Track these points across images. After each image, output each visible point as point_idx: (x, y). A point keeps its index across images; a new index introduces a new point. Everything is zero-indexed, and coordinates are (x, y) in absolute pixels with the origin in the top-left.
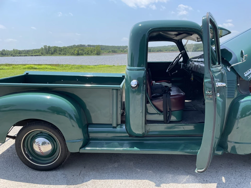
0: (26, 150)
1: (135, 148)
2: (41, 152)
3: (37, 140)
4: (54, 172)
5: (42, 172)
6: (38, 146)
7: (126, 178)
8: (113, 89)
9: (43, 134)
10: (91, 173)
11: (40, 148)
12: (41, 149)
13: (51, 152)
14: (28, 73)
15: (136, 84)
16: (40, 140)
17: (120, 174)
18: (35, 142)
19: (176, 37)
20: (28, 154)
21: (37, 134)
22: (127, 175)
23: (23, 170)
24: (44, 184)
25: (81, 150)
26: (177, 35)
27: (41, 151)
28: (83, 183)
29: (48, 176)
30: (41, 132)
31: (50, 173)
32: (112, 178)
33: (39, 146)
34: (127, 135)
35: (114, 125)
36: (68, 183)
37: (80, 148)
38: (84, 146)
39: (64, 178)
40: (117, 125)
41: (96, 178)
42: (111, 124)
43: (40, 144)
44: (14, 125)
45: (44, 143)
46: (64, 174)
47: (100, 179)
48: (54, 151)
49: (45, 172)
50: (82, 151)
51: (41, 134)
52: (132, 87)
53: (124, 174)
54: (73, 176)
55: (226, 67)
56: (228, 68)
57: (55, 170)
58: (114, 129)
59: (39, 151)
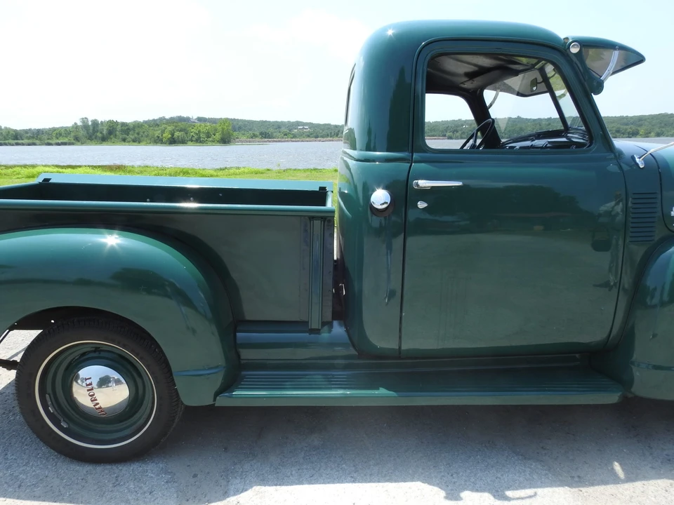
0: (50, 403)
1: (382, 391)
2: (97, 407)
3: (84, 372)
4: (135, 468)
5: (99, 468)
6: (88, 390)
7: (352, 477)
8: (312, 218)
9: (103, 354)
10: (247, 466)
11: (94, 395)
12: (96, 400)
13: (126, 408)
14: (50, 179)
15: (386, 203)
16: (92, 372)
17: (333, 466)
18: (77, 377)
19: (470, 82)
20: (56, 413)
21: (84, 354)
22: (353, 469)
23: (41, 462)
25: (218, 398)
26: (472, 76)
27: (98, 404)
28: (228, 499)
29: (119, 479)
30: (97, 349)
31: (125, 468)
32: (312, 480)
33: (92, 389)
34: (353, 352)
35: (316, 323)
37: (217, 394)
38: (229, 385)
39: (169, 484)
40: (324, 324)
41: (264, 481)
42: (305, 323)
43: (95, 385)
44: (12, 328)
45: (104, 382)
46: (166, 472)
47: (276, 485)
48: (135, 403)
49: (108, 467)
50: (222, 401)
51: (97, 354)
52: (375, 211)
53: (346, 468)
54: (195, 476)
55: (633, 158)
56: (637, 160)
57: (138, 461)
58: (312, 335)
59: (91, 405)
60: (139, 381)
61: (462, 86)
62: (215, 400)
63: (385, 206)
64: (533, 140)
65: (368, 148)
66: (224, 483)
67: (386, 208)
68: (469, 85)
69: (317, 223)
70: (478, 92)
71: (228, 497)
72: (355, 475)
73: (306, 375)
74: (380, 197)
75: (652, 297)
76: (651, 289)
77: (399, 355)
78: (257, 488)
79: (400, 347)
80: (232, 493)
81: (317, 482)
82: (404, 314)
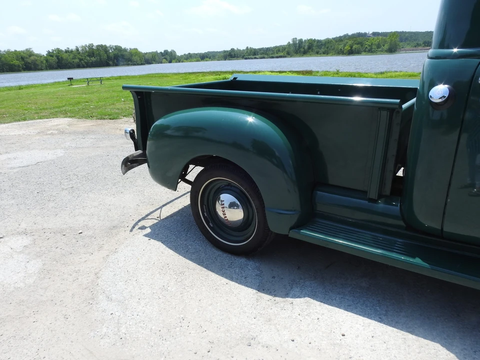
0: (205, 210)
1: (418, 261)
2: (226, 219)
3: (223, 197)
4: (242, 260)
5: (225, 255)
6: (222, 208)
7: (380, 318)
8: (380, 109)
9: (233, 188)
10: (308, 283)
11: (224, 211)
12: (226, 215)
13: (242, 224)
14: (237, 78)
15: (444, 97)
16: (226, 198)
17: (369, 305)
18: (219, 198)
20: (208, 217)
21: (224, 186)
22: (384, 313)
24: (222, 275)
25: (291, 231)
27: (226, 217)
28: (287, 299)
29: (233, 264)
30: (229, 184)
31: (237, 259)
32: (348, 308)
33: (224, 208)
34: (402, 223)
35: (373, 194)
36: (261, 288)
37: (291, 229)
38: (299, 226)
39: (257, 277)
40: (380, 196)
41: (314, 296)
42: (365, 192)
45: (232, 205)
46: (258, 270)
47: (321, 302)
48: (246, 224)
49: (230, 256)
50: (293, 234)
51: (229, 187)
52: (432, 105)
53: (378, 310)
54: (274, 277)
57: (246, 258)
58: (370, 204)
59: (223, 216)
62: (288, 233)
63: (442, 100)
66: (289, 288)
67: (443, 102)
69: (384, 114)
71: (288, 297)
72: (384, 318)
73: (360, 232)
77: (440, 235)
78: (307, 299)
79: (442, 229)
80: (291, 295)
81: (351, 311)
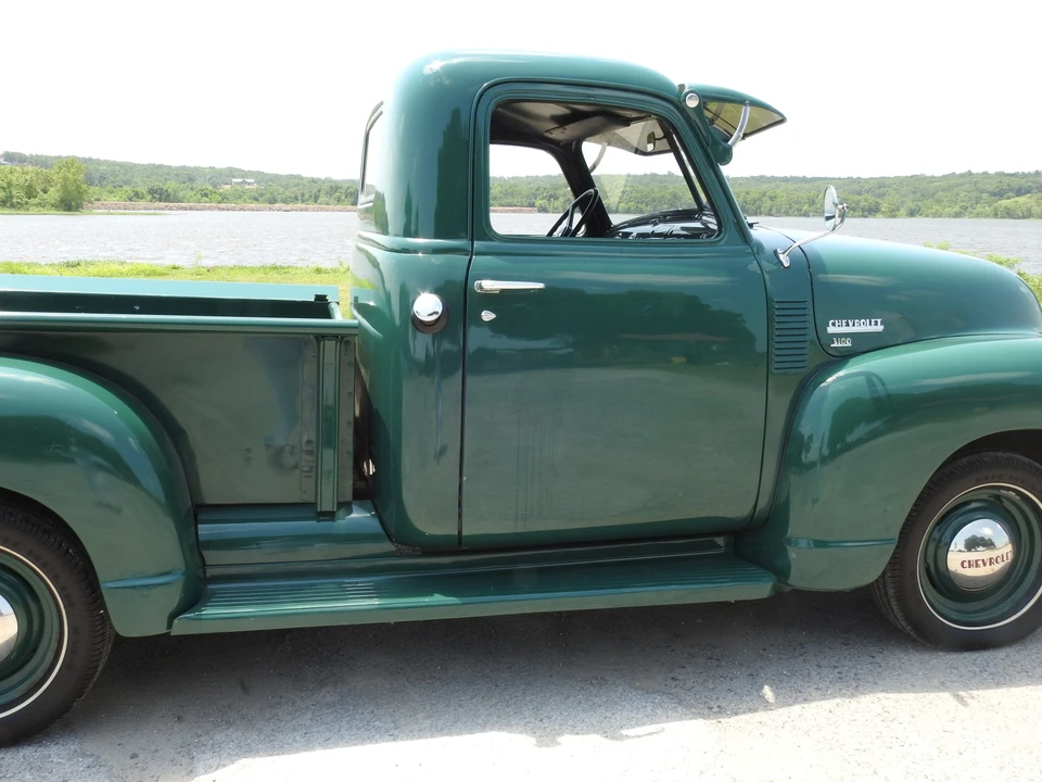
8: (319, 337)
15: (436, 313)
17: (360, 725)
19: (560, 130)
25: (176, 621)
26: (562, 121)
32: (329, 743)
34: (388, 547)
35: (330, 502)
37: (173, 617)
38: (193, 599)
39: (94, 769)
40: (341, 505)
47: (272, 755)
48: (25, 650)
50: (183, 627)
52: (418, 324)
53: (380, 725)
54: (134, 756)
55: (775, 252)
56: (781, 257)
58: (322, 522)
60: (33, 606)
61: (548, 135)
62: (170, 625)
63: (435, 317)
64: (656, 224)
65: (407, 233)
66: (185, 760)
67: (437, 320)
68: (558, 135)
69: (330, 345)
70: (574, 146)
71: (196, 776)
72: (396, 732)
74: (428, 306)
75: (808, 451)
76: (806, 438)
77: (457, 546)
79: (460, 533)
80: (201, 770)
82: (464, 479)
